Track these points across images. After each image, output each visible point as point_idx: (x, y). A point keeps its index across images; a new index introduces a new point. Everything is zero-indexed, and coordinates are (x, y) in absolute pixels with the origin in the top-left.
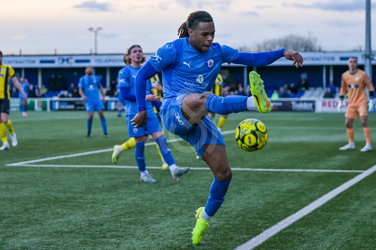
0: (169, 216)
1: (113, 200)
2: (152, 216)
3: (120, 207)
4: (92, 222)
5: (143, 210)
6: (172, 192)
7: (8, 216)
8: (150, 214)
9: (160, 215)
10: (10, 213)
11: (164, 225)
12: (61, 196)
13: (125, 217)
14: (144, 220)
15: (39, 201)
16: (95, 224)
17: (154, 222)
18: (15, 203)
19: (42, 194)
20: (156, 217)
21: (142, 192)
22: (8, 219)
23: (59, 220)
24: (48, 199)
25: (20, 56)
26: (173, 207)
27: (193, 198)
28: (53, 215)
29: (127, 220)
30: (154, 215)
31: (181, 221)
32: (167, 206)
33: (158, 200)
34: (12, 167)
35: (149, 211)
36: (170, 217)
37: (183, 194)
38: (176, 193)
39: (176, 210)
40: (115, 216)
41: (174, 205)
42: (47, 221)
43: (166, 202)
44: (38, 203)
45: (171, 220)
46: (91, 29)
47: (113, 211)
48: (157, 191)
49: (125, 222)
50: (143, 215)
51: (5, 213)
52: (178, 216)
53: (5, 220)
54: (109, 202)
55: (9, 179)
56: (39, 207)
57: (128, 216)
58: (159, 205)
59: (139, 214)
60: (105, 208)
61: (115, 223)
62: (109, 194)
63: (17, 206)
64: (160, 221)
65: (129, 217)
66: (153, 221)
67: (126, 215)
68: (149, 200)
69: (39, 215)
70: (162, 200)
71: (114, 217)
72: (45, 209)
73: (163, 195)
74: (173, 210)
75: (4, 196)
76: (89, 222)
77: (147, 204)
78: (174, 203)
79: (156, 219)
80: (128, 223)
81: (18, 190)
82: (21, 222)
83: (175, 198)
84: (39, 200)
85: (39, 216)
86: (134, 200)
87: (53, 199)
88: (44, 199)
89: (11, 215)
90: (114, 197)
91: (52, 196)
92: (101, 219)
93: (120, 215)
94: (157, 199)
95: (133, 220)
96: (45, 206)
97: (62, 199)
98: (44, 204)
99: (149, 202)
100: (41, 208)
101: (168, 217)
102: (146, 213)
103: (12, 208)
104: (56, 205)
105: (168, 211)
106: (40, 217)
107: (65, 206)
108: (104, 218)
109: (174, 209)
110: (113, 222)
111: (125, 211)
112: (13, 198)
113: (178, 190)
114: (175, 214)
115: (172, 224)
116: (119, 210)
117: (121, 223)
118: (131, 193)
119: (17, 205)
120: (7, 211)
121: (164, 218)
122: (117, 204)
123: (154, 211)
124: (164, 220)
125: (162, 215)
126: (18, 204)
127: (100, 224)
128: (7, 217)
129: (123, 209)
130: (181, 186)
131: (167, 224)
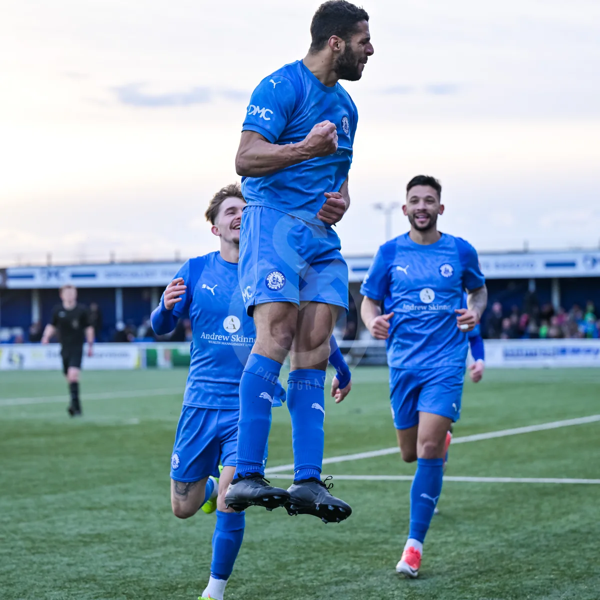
0: (566, 578)
1: (450, 547)
2: (532, 579)
3: (465, 561)
4: (415, 591)
5: (512, 567)
6: (567, 528)
7: (247, 578)
8: (528, 575)
9: (548, 576)
10: (250, 572)
11: (559, 597)
12: (348, 540)
13: (479, 580)
14: (518, 587)
15: (304, 549)
16: (421, 595)
17: (537, 592)
18: (259, 552)
19: (309, 534)
20: (541, 581)
21: (505, 530)
22: (249, 585)
23: (349, 586)
24: (322, 543)
26: (572, 560)
28: (336, 577)
29: (484, 586)
30: (536, 577)
31: (591, 588)
32: (561, 557)
33: (540, 546)
35: (525, 569)
36: (570, 581)
37: (589, 533)
38: (573, 531)
39: (578, 566)
40: (459, 579)
41: (574, 557)
42: (326, 589)
43: (556, 551)
44: (304, 553)
45: (572, 586)
46: (379, 207)
47: (454, 569)
48: (534, 528)
49: (480, 590)
50: (514, 576)
51: (242, 572)
52: (584, 579)
53: (243, 586)
54: (443, 550)
56: (306, 559)
57: (484, 577)
58: (544, 556)
59: (505, 574)
60: (436, 562)
61: (461, 593)
62: (440, 534)
63: (262, 558)
64: (549, 589)
65: (487, 581)
66: (536, 589)
67: (479, 576)
68: (522, 546)
69: (308, 576)
70: (547, 546)
71: (457, 581)
72: (319, 565)
73: (548, 535)
74: (572, 566)
76: (408, 592)
77: (520, 554)
78: (573, 553)
79: (540, 584)
80: (487, 593)
81: (262, 525)
82: (275, 590)
83: (573, 543)
84: (304, 546)
85: (308, 578)
86: (492, 546)
87: (331, 543)
88: (314, 545)
89: (254, 576)
90: (450, 539)
91: (329, 539)
92: (431, 584)
93: (469, 576)
94: (538, 544)
95: (494, 587)
96: (317, 557)
97: (348, 543)
98: (315, 554)
99: (524, 550)
100: (310, 561)
101: (565, 581)
102: (519, 572)
103: (253, 563)
104: (337, 555)
105: (562, 568)
106: (311, 581)
107: (357, 559)
108: (437, 583)
109: (574, 564)
110: (456, 591)
111: (477, 568)
112: (252, 542)
113: (577, 525)
114: (577, 576)
115: (574, 595)
116: (465, 567)
117: (471, 592)
118: (484, 532)
119: (261, 556)
120: (245, 569)
121: (557, 582)
122: (459, 553)
123: (534, 569)
124: (558, 588)
125: (552, 576)
126: (264, 554)
127: (431, 594)
128: (247, 581)
129: (473, 564)
130: (582, 517)
131: (564, 594)
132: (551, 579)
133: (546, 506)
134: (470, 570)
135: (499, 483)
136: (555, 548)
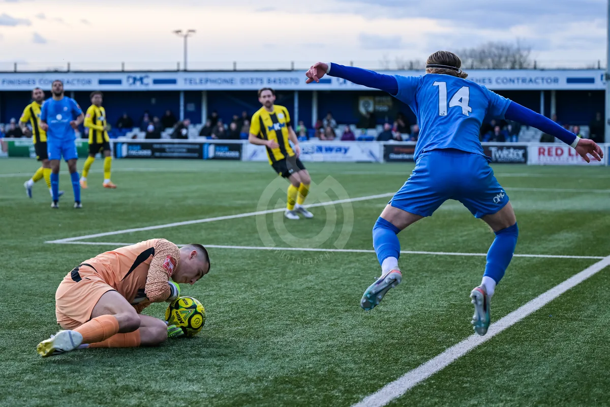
0: (298, 324)
2: (272, 324)
3: (222, 310)
5: (258, 314)
6: (304, 286)
8: (269, 321)
9: (285, 322)
11: (291, 338)
13: (231, 325)
14: (260, 330)
17: (275, 334)
20: (279, 326)
21: (256, 287)
22: (49, 326)
25: (68, 72)
26: (305, 310)
27: (337, 296)
29: (234, 329)
30: (276, 323)
32: (297, 308)
33: (283, 299)
34: (56, 245)
35: (268, 317)
36: (301, 326)
37: (321, 289)
38: (309, 288)
39: (309, 315)
41: (307, 308)
43: (294, 303)
45: (302, 330)
46: (178, 32)
48: (280, 285)
49: (230, 332)
51: (45, 316)
52: (312, 325)
55: (51, 264)
57: (234, 323)
59: (251, 320)
64: (284, 332)
65: (237, 325)
67: (231, 321)
68: (268, 299)
70: (287, 299)
71: (213, 325)
73: (289, 291)
74: (305, 315)
75: (43, 289)
77: (265, 305)
78: (307, 305)
79: (278, 328)
80: (236, 334)
83: (308, 297)
86: (245, 299)
90: (213, 293)
93: (223, 321)
94: (280, 298)
95: (242, 330)
99: (269, 302)
101: (297, 326)
102: (263, 319)
105: (297, 316)
109: (306, 313)
111: (230, 315)
113: (313, 284)
114: (307, 322)
115: (303, 336)
116: (222, 314)
117: (224, 334)
118: (240, 288)
121: (291, 326)
122: (217, 304)
123: (274, 317)
124: (291, 330)
125: (288, 322)
128: (48, 323)
129: (227, 312)
130: (317, 278)
131: (295, 336)
132: (286, 324)
133: (291, 270)
134: (225, 316)
135: (257, 250)
136: (293, 301)
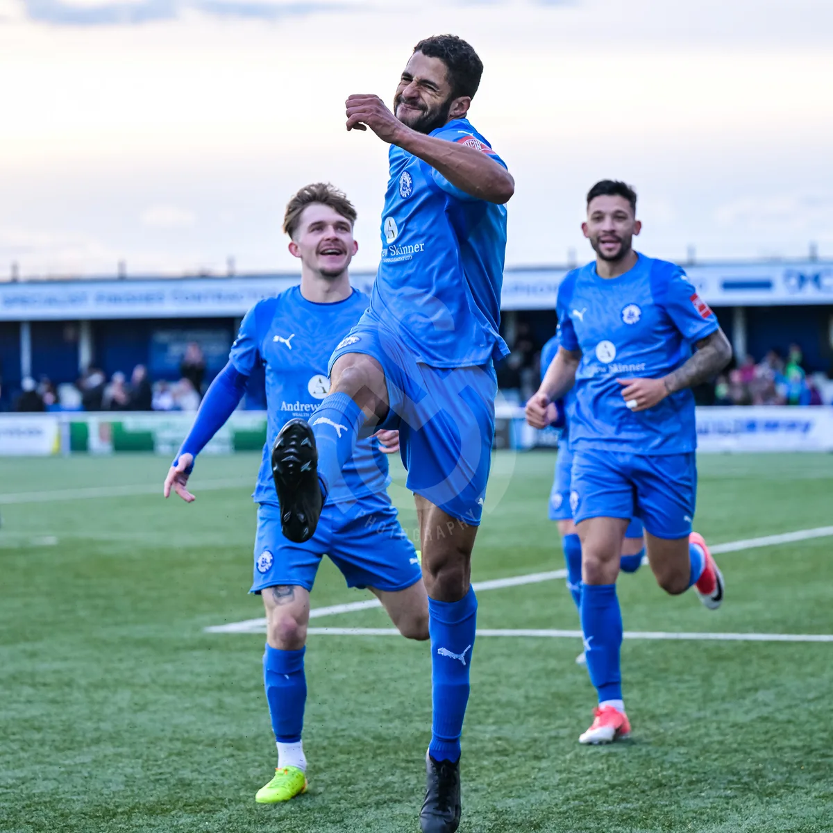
0: (751, 795)
1: (562, 744)
2: (695, 797)
3: (588, 767)
4: (505, 817)
5: (664, 776)
6: (754, 715)
7: (231, 797)
8: (689, 791)
9: (722, 793)
10: (236, 787)
11: (740, 826)
12: (397, 733)
13: (610, 799)
14: (673, 811)
15: (324, 748)
16: (514, 823)
17: (705, 817)
18: (251, 754)
19: (334, 725)
20: (711, 800)
21: (653, 717)
22: (233, 807)
23: (398, 809)
24: (356, 740)
25: (230, 277)
26: (760, 766)
27: (825, 735)
28: (377, 794)
29: (618, 809)
30: (703, 794)
31: (792, 812)
32: (743, 761)
33: (712, 743)
34: (227, 635)
35: (685, 781)
36: (757, 800)
37: (789, 722)
38: (764, 719)
39: (771, 776)
40: (576, 797)
41: (765, 760)
42: (360, 813)
43: (736, 751)
44: (325, 755)
45: (761, 809)
47: (569, 780)
48: (702, 714)
49: (611, 815)
50: (667, 792)
51: (222, 787)
52: (780, 797)
53: (225, 811)
54: (552, 749)
55: (223, 675)
56: (329, 766)
57: (617, 795)
58: (716, 760)
59: (651, 789)
60: (540, 769)
61: (580, 819)
62: (548, 724)
63: (256, 764)
64: (723, 813)
65: (623, 800)
66: (702, 814)
67: (610, 792)
68: (680, 743)
69: (331, 793)
70: (721, 743)
71: (574, 800)
72: (349, 775)
73: (723, 726)
74: (763, 777)
75: (212, 730)
76: (494, 818)
77: (676, 756)
78: (762, 754)
79: (709, 806)
80: (623, 820)
81: (255, 710)
82: (277, 816)
83: (763, 737)
84: (325, 743)
85: (332, 797)
87: (368, 739)
88: (341, 742)
89: (242, 794)
92: (532, 805)
93: (594, 793)
94: (706, 740)
95: (635, 810)
96: (347, 762)
97: (397, 739)
98: (344, 757)
99: (683, 750)
100: (334, 769)
101: (749, 799)
102: (676, 786)
103: (241, 772)
104: (379, 759)
105: (745, 779)
106: (337, 801)
107: (412, 765)
108: (541, 804)
109: (764, 772)
110: (572, 817)
111: (607, 779)
112: (241, 738)
113: (770, 709)
114: (769, 791)
115: (764, 823)
116: (588, 777)
117: (597, 819)
119: (254, 761)
120: (227, 782)
121: (736, 801)
122: (576, 755)
123: (699, 781)
124: (739, 811)
125: (728, 792)
126: (259, 758)
127: (531, 822)
128: (230, 801)
129: (600, 772)
130: (779, 696)
131: (747, 822)
132: (727, 797)
133: (720, 683)
134: (595, 782)
135: (645, 640)
136: (735, 746)
